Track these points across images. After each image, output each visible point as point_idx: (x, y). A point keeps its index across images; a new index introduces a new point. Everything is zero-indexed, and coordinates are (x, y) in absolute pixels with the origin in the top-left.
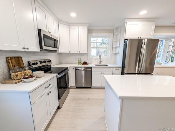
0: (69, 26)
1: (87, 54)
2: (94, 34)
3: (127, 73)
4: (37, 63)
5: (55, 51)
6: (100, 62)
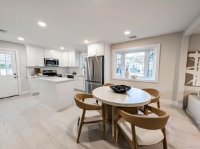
1: (79, 68)
5: (58, 66)
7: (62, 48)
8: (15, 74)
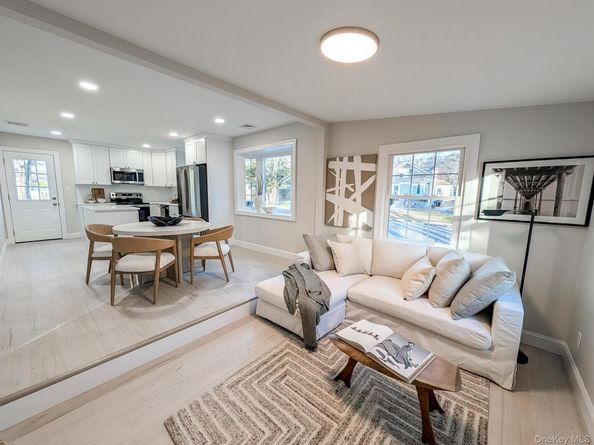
4: (131, 195)
5: (143, 184)
7: (147, 146)
8: (54, 199)
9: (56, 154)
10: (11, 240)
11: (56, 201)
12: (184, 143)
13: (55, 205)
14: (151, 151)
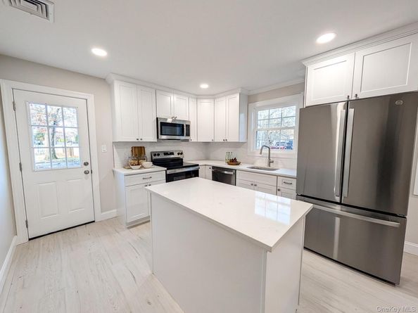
0: (197, 99)
1: (245, 144)
2: (258, 104)
3: (301, 195)
4: (172, 154)
5: (187, 140)
6: (270, 162)
8: (86, 164)
9: (91, 98)
10: (22, 237)
11: (87, 168)
12: (304, 68)
13: (86, 173)
14: (213, 97)
